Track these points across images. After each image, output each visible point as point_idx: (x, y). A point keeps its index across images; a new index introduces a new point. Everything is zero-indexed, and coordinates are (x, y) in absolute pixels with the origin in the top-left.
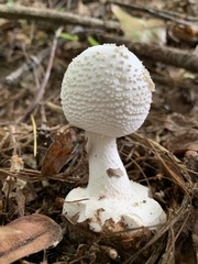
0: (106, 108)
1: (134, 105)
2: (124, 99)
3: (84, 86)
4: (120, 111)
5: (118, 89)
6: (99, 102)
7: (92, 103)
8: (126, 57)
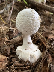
0: (28, 28)
1: (36, 27)
2: (33, 26)
3: (23, 22)
4: (32, 29)
5: (32, 23)
6: (26, 26)
7: (24, 26)
8: (34, 14)
